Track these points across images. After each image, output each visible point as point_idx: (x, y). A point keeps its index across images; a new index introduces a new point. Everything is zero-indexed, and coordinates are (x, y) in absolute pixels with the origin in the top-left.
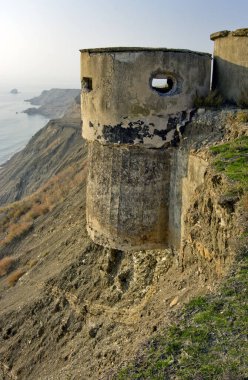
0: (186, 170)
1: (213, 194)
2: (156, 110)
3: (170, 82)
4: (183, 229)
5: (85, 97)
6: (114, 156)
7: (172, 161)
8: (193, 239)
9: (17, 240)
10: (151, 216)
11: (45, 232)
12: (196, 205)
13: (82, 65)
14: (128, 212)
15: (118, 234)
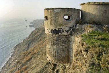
0: (74, 41)
1: (82, 48)
2: (66, 25)
3: (69, 17)
4: (73, 58)
5: (46, 22)
6: (54, 38)
7: (70, 39)
8: (76, 60)
9: (27, 61)
10: (64, 54)
11: (35, 59)
12: (77, 51)
13: (45, 13)
14: (58, 53)
15: (55, 59)
